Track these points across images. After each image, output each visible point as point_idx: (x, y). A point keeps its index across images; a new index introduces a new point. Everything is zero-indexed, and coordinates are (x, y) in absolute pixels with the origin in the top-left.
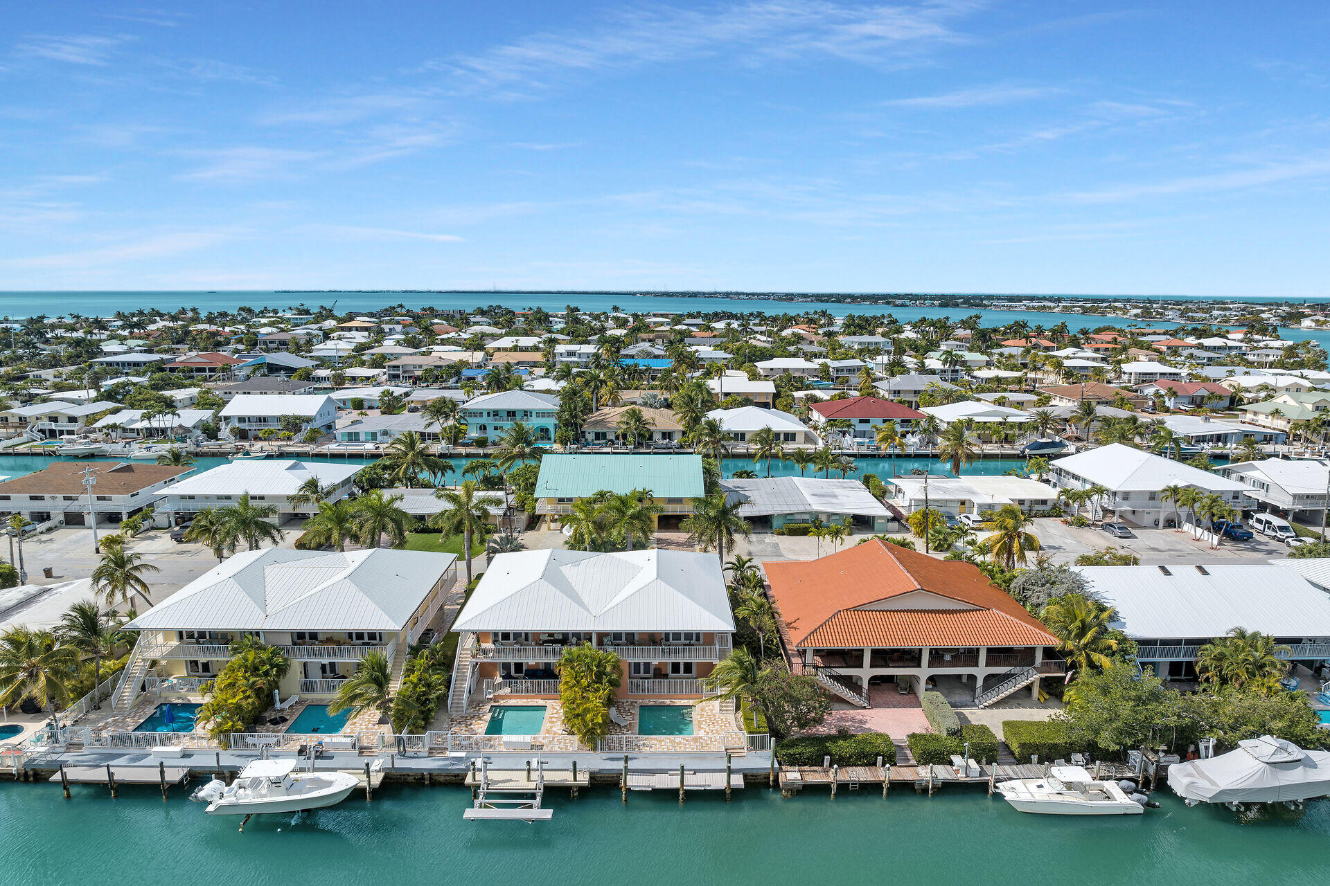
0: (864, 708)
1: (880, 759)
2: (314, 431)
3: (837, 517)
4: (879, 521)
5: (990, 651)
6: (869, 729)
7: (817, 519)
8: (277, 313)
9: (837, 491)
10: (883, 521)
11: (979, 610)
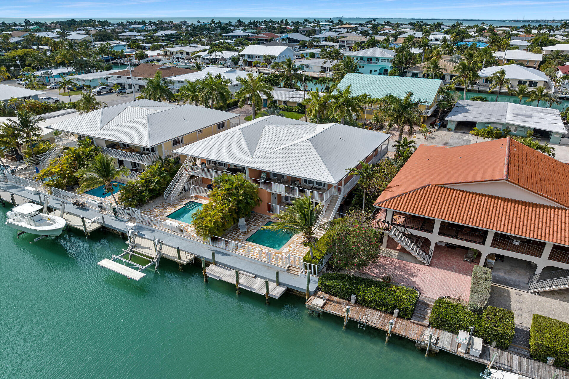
0: (424, 264)
1: (396, 311)
2: (277, 64)
3: (523, 129)
4: (555, 136)
5: (555, 247)
6: (414, 282)
7: (507, 128)
8: (319, 22)
9: (535, 114)
10: (558, 136)
11: (562, 209)
